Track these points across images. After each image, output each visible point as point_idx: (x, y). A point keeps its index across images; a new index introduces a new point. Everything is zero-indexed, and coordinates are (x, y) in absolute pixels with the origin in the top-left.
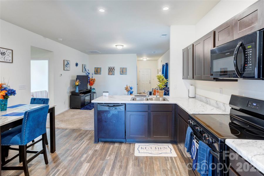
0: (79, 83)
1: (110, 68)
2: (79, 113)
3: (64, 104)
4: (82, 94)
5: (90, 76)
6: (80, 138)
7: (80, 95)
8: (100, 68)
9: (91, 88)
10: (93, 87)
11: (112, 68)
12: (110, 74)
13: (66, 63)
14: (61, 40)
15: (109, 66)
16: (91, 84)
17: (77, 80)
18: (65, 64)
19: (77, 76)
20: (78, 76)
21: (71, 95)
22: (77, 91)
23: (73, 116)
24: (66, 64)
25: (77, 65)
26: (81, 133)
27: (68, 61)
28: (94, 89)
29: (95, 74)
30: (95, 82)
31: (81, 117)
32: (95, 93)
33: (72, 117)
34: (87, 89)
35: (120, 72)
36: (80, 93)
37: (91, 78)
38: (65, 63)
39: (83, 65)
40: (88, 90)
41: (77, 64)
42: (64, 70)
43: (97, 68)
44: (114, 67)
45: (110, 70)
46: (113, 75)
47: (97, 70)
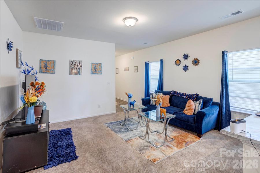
1: (74, 63)
8: (54, 62)
11: (78, 63)
12: (73, 72)
15: (72, 59)
29: (41, 72)
35: (91, 70)
39: (17, 50)
43: (45, 60)
44: (81, 61)
45: (73, 66)
46: (80, 75)
47: (46, 64)
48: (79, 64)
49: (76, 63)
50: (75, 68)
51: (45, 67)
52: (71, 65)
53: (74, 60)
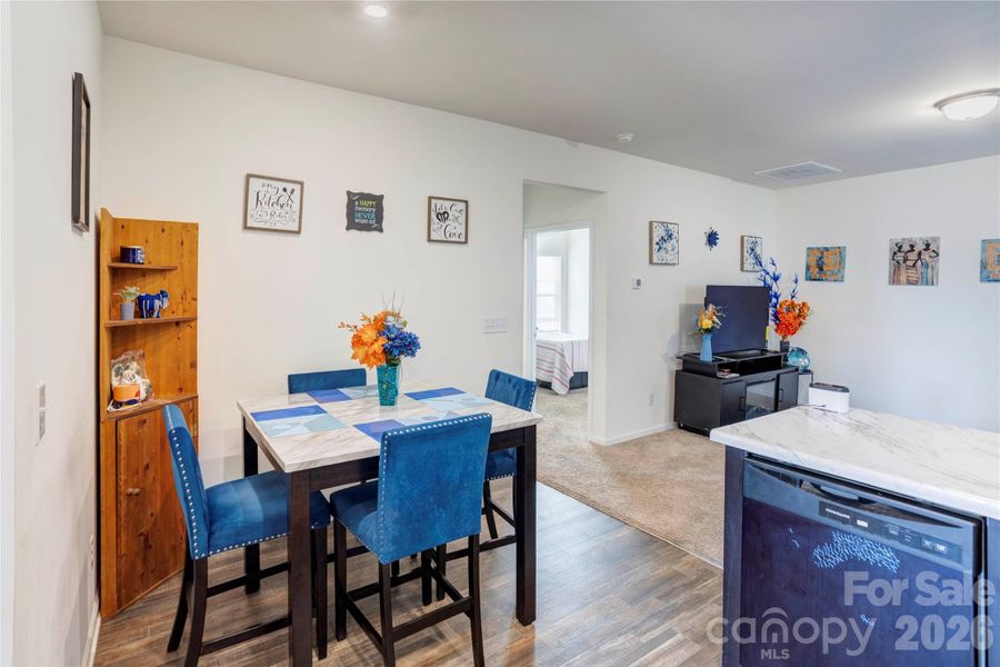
0: (714, 322)
1: (906, 248)
2: (706, 457)
3: (651, 404)
4: (732, 372)
5: (783, 290)
6: (662, 605)
7: (720, 374)
8: (840, 251)
9: (784, 347)
10: (794, 341)
11: (920, 247)
12: (903, 278)
13: (659, 233)
14: (629, 138)
15: (899, 237)
16: (786, 328)
17: (706, 305)
18: (656, 239)
19: (708, 287)
20: (710, 289)
21: (681, 368)
22: (707, 356)
23: (674, 464)
24: (662, 240)
25: (712, 239)
26: (676, 576)
27: (670, 227)
28: (801, 352)
29: (810, 278)
30: (809, 322)
31: (706, 483)
32: (807, 371)
33: (669, 467)
34: (764, 351)
36: (722, 367)
37: (785, 297)
38: (654, 234)
39: (742, 238)
40: (769, 355)
41: (716, 234)
42: (651, 262)
43: (818, 249)
44: (936, 240)
45: (900, 257)
46: (927, 284)
47: (821, 258)
48: (927, 249)
49: (912, 246)
50: (910, 263)
51: (818, 265)
52: (895, 253)
53: (904, 239)
